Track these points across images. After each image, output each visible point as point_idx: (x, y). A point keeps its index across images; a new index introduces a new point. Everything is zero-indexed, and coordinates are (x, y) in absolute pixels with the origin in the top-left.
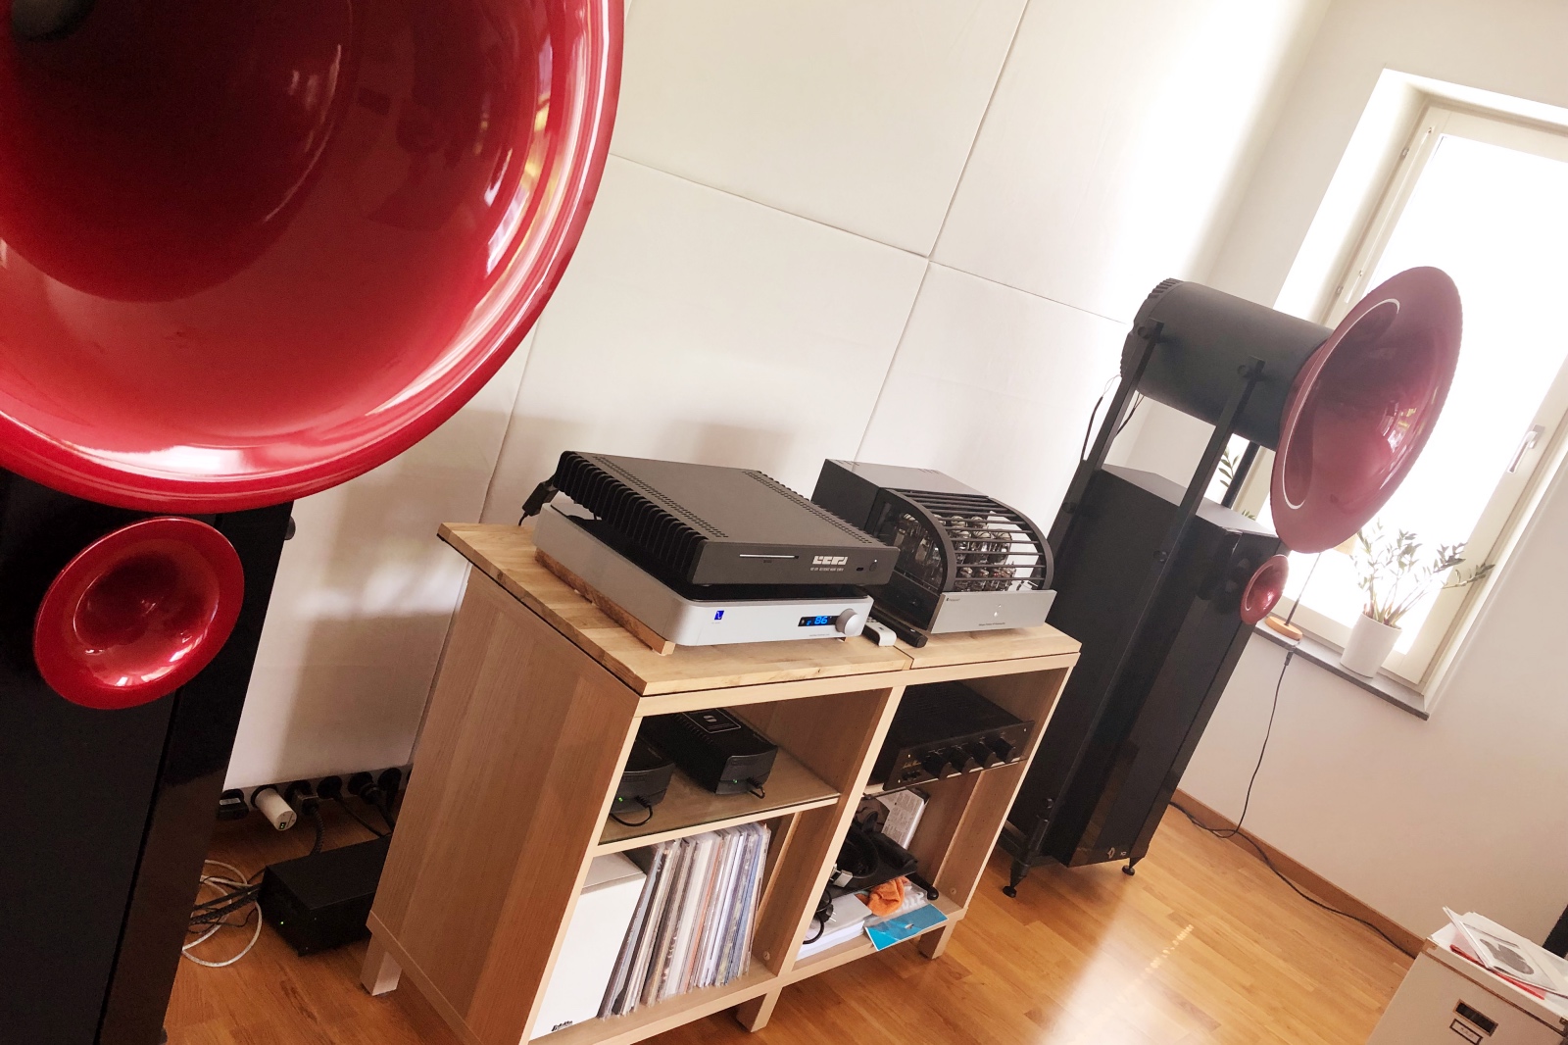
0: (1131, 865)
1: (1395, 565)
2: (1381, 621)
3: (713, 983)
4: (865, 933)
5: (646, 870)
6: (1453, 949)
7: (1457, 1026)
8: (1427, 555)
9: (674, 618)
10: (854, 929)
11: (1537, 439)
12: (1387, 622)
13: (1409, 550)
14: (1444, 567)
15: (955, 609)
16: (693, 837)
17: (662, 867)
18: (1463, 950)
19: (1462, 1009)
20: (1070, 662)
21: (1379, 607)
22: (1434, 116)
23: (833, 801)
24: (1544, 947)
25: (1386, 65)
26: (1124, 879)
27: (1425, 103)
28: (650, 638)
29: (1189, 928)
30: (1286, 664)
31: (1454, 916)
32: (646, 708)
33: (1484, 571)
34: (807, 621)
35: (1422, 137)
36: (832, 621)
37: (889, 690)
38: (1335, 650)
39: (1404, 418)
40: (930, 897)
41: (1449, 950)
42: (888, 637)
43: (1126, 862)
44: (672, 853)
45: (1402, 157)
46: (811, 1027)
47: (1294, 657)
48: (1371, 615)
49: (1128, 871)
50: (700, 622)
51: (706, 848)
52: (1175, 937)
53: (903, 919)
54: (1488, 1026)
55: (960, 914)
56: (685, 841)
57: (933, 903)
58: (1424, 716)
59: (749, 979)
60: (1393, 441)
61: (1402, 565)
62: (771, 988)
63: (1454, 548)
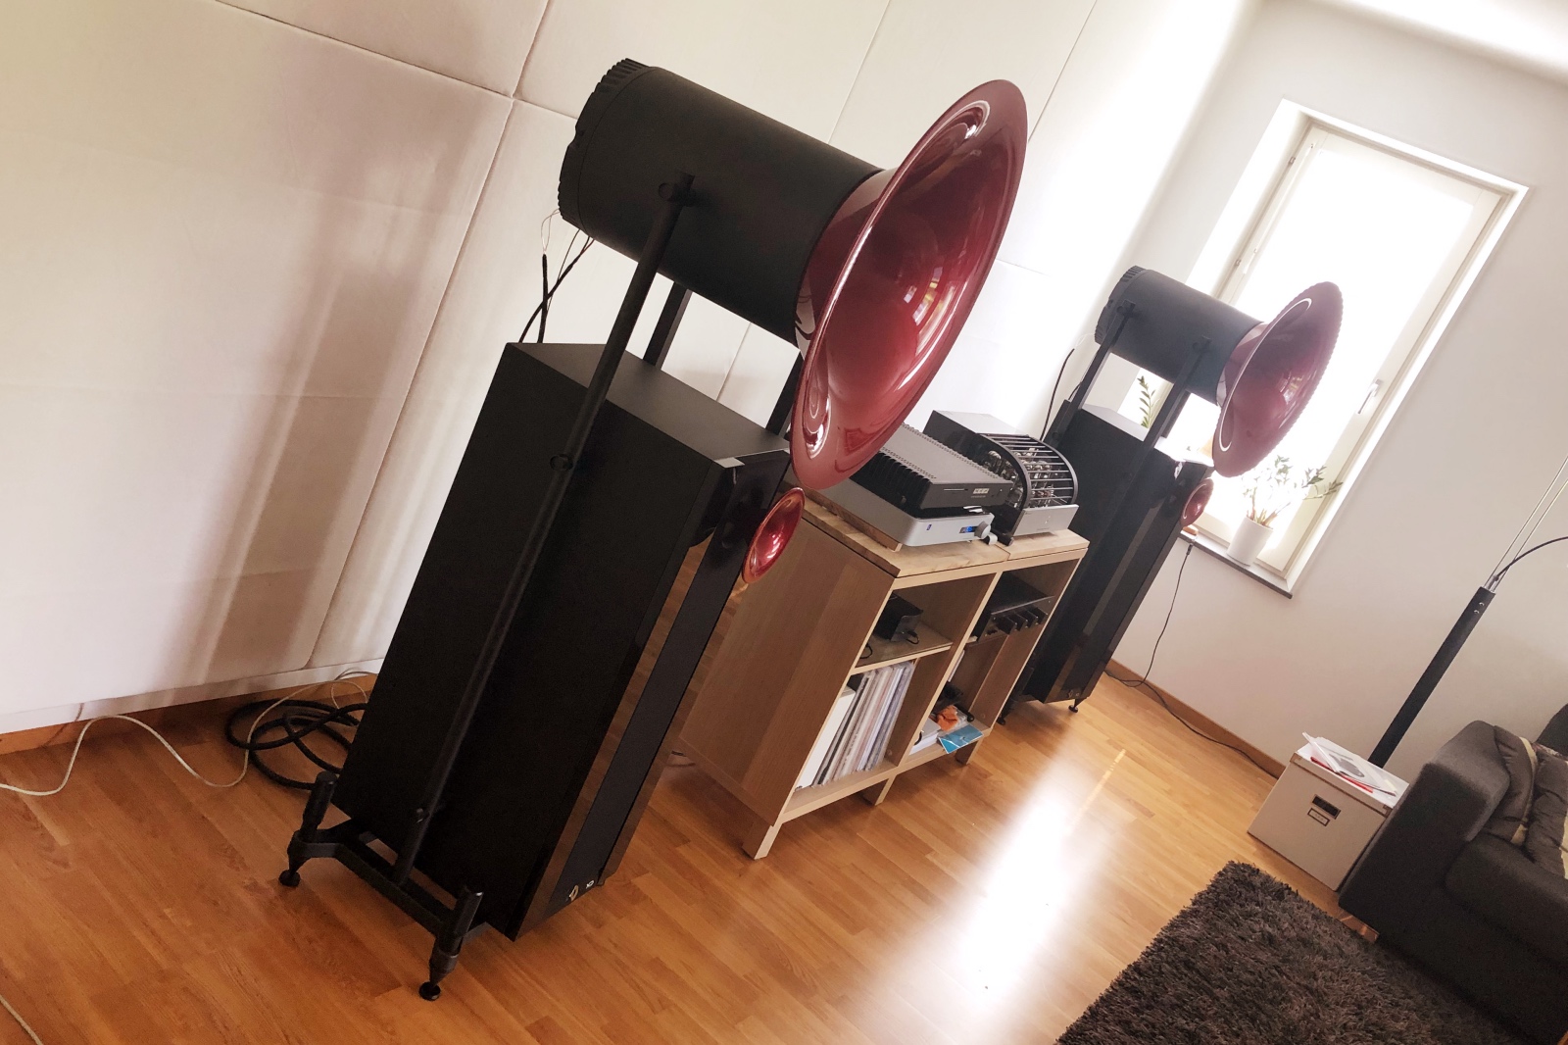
0: (1076, 704)
1: (1273, 482)
2: (1257, 527)
3: (864, 769)
4: (938, 742)
5: (855, 690)
6: (1313, 760)
7: (1312, 813)
8: (1298, 475)
9: (906, 530)
10: (929, 740)
11: (1378, 390)
12: (1264, 524)
13: (1284, 470)
14: (1310, 483)
15: (1030, 519)
16: (881, 669)
17: (864, 686)
18: (1319, 760)
19: (1317, 801)
20: (1081, 555)
21: (1258, 515)
22: (1316, 135)
23: (948, 648)
24: (1370, 760)
25: (1284, 96)
26: (1070, 715)
27: (1309, 124)
28: (890, 542)
29: (1124, 751)
30: (1188, 554)
31: (1310, 739)
32: (898, 584)
33: (1335, 487)
34: (963, 531)
35: (1306, 151)
36: (974, 529)
37: (995, 574)
38: (1223, 544)
39: (1295, 382)
40: (969, 720)
41: (1310, 760)
42: (994, 538)
43: (1072, 702)
44: (871, 678)
45: (1290, 164)
46: (905, 802)
47: (1194, 549)
48: (1252, 518)
49: (1073, 710)
50: (923, 532)
51: (886, 674)
52: (1114, 757)
53: (957, 733)
54: (1334, 811)
55: (988, 731)
56: (877, 671)
57: (971, 724)
58: (1289, 596)
59: (883, 768)
60: (1287, 397)
61: (1278, 481)
62: (890, 774)
63: (1318, 471)
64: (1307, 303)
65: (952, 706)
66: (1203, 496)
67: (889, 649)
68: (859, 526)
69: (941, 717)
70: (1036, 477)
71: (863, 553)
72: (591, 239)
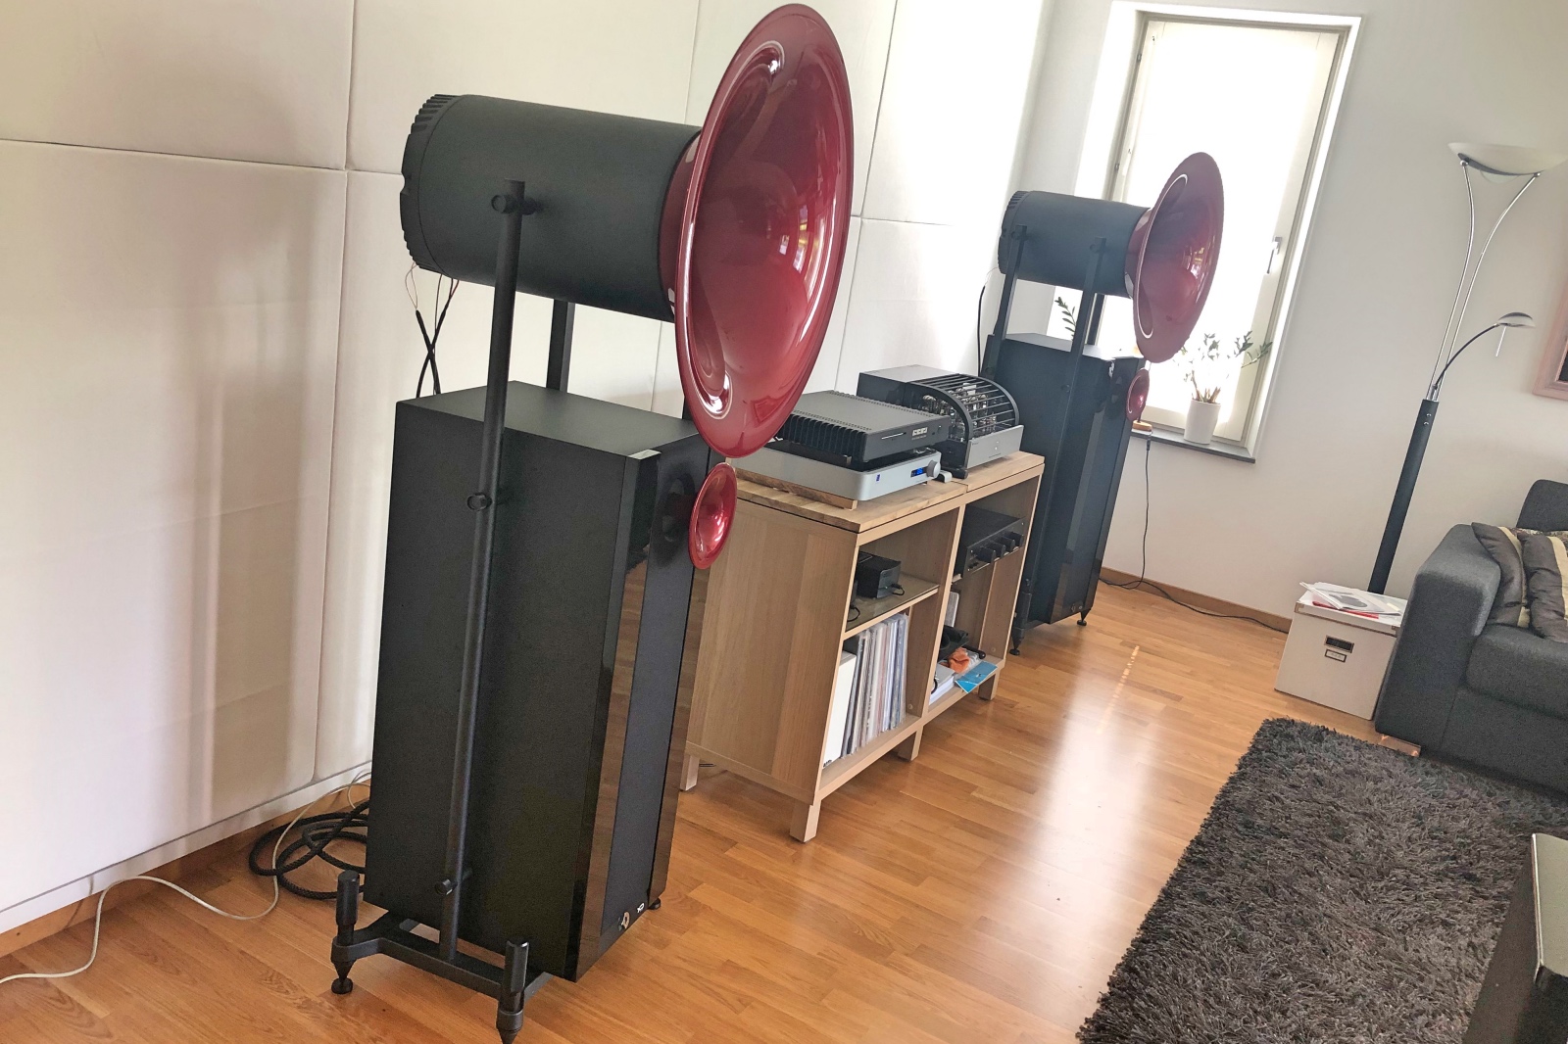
0: (1083, 617)
1: (1207, 358)
2: (1205, 404)
3: (889, 728)
4: (955, 685)
5: (855, 653)
6: (1315, 604)
7: (1329, 654)
8: (1228, 346)
9: (857, 486)
10: (946, 685)
11: (1279, 246)
12: (1210, 401)
13: (1214, 346)
14: (1241, 351)
15: (978, 450)
16: (874, 626)
17: (863, 648)
18: (1321, 603)
19: (1330, 641)
20: (1040, 472)
21: (1203, 394)
22: (1154, 27)
23: (935, 591)
24: (1369, 591)
26: (1080, 630)
27: (1145, 19)
28: (844, 503)
29: (1137, 648)
30: (1148, 450)
31: (1309, 586)
32: (862, 539)
33: (1266, 348)
34: (915, 473)
35: (1148, 44)
36: (924, 470)
37: (959, 508)
38: (1179, 432)
39: (1198, 255)
40: (981, 657)
41: (1312, 605)
42: (948, 476)
43: (1077, 617)
44: (867, 638)
45: (1138, 61)
46: (943, 751)
47: (1152, 444)
48: (1198, 399)
49: (1082, 624)
50: (872, 484)
51: (881, 630)
52: (1130, 655)
53: (972, 672)
54: (1348, 647)
55: (1001, 664)
56: (871, 630)
57: (984, 661)
58: (1252, 461)
59: (907, 724)
60: (1194, 272)
61: (1212, 357)
62: (917, 726)
63: (1245, 337)
64: (1183, 178)
65: (960, 649)
66: (1143, 386)
67: (878, 606)
68: (813, 497)
69: (952, 661)
70: (975, 408)
71: (821, 519)
72: (455, 281)
